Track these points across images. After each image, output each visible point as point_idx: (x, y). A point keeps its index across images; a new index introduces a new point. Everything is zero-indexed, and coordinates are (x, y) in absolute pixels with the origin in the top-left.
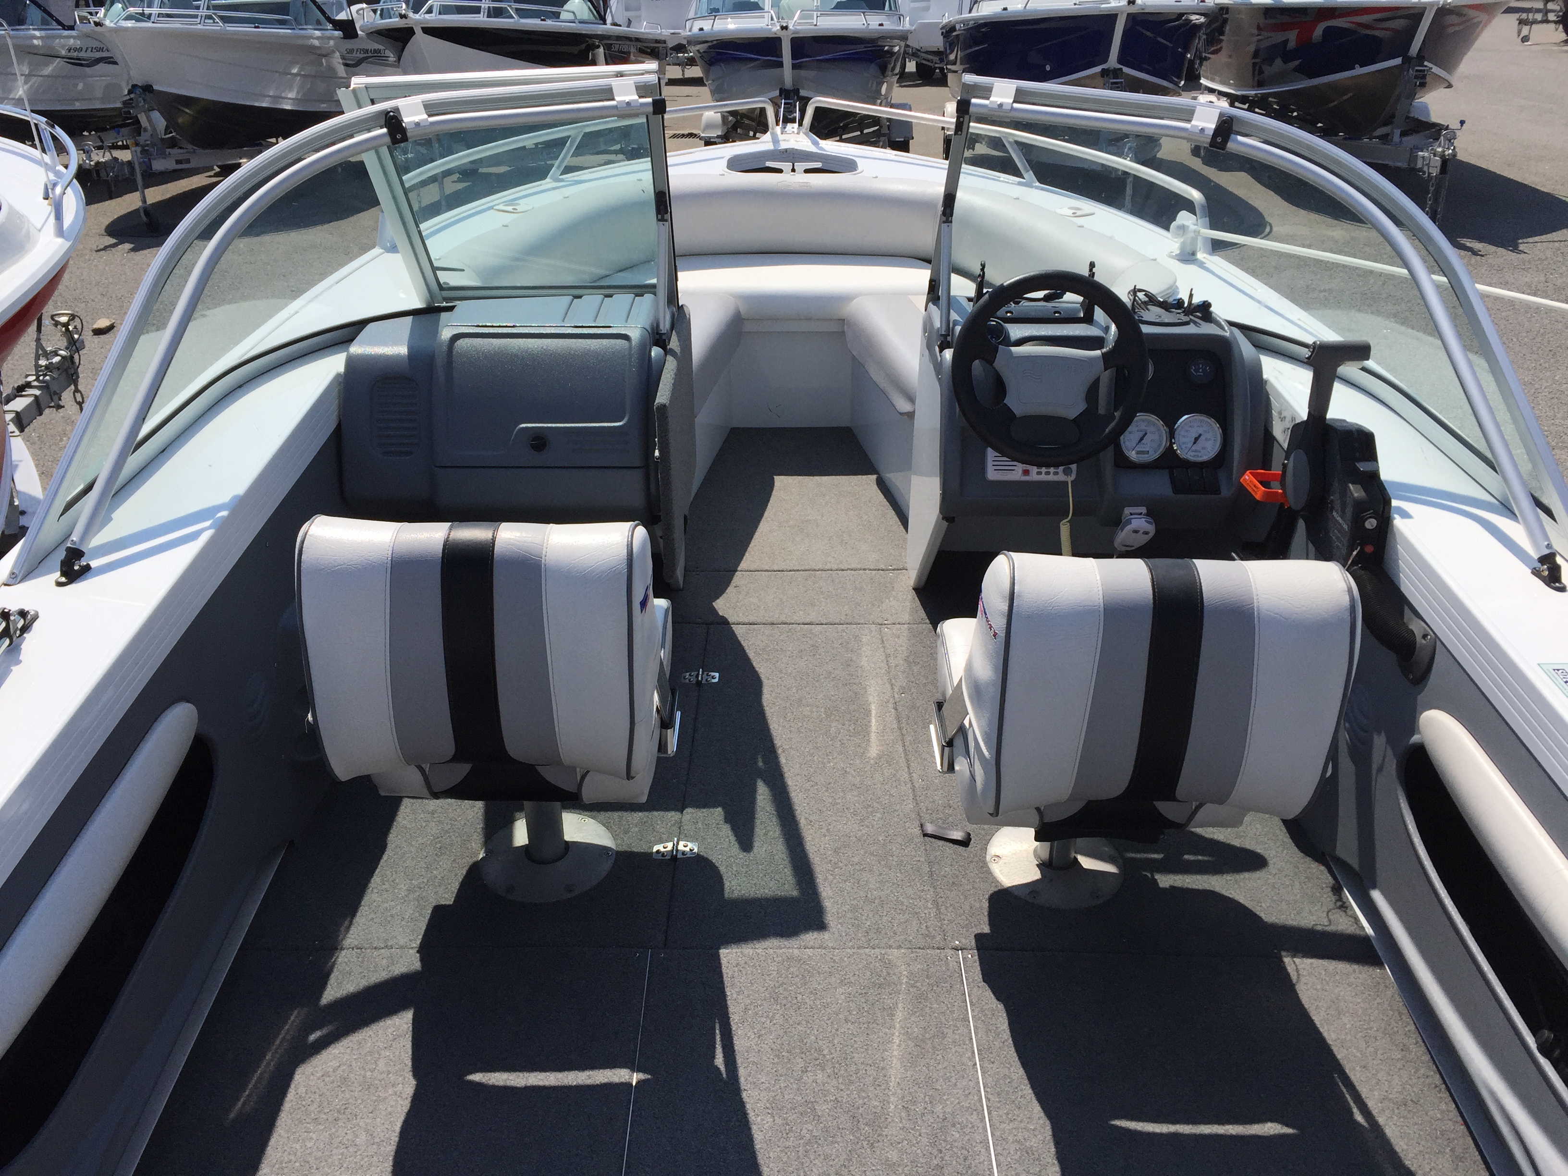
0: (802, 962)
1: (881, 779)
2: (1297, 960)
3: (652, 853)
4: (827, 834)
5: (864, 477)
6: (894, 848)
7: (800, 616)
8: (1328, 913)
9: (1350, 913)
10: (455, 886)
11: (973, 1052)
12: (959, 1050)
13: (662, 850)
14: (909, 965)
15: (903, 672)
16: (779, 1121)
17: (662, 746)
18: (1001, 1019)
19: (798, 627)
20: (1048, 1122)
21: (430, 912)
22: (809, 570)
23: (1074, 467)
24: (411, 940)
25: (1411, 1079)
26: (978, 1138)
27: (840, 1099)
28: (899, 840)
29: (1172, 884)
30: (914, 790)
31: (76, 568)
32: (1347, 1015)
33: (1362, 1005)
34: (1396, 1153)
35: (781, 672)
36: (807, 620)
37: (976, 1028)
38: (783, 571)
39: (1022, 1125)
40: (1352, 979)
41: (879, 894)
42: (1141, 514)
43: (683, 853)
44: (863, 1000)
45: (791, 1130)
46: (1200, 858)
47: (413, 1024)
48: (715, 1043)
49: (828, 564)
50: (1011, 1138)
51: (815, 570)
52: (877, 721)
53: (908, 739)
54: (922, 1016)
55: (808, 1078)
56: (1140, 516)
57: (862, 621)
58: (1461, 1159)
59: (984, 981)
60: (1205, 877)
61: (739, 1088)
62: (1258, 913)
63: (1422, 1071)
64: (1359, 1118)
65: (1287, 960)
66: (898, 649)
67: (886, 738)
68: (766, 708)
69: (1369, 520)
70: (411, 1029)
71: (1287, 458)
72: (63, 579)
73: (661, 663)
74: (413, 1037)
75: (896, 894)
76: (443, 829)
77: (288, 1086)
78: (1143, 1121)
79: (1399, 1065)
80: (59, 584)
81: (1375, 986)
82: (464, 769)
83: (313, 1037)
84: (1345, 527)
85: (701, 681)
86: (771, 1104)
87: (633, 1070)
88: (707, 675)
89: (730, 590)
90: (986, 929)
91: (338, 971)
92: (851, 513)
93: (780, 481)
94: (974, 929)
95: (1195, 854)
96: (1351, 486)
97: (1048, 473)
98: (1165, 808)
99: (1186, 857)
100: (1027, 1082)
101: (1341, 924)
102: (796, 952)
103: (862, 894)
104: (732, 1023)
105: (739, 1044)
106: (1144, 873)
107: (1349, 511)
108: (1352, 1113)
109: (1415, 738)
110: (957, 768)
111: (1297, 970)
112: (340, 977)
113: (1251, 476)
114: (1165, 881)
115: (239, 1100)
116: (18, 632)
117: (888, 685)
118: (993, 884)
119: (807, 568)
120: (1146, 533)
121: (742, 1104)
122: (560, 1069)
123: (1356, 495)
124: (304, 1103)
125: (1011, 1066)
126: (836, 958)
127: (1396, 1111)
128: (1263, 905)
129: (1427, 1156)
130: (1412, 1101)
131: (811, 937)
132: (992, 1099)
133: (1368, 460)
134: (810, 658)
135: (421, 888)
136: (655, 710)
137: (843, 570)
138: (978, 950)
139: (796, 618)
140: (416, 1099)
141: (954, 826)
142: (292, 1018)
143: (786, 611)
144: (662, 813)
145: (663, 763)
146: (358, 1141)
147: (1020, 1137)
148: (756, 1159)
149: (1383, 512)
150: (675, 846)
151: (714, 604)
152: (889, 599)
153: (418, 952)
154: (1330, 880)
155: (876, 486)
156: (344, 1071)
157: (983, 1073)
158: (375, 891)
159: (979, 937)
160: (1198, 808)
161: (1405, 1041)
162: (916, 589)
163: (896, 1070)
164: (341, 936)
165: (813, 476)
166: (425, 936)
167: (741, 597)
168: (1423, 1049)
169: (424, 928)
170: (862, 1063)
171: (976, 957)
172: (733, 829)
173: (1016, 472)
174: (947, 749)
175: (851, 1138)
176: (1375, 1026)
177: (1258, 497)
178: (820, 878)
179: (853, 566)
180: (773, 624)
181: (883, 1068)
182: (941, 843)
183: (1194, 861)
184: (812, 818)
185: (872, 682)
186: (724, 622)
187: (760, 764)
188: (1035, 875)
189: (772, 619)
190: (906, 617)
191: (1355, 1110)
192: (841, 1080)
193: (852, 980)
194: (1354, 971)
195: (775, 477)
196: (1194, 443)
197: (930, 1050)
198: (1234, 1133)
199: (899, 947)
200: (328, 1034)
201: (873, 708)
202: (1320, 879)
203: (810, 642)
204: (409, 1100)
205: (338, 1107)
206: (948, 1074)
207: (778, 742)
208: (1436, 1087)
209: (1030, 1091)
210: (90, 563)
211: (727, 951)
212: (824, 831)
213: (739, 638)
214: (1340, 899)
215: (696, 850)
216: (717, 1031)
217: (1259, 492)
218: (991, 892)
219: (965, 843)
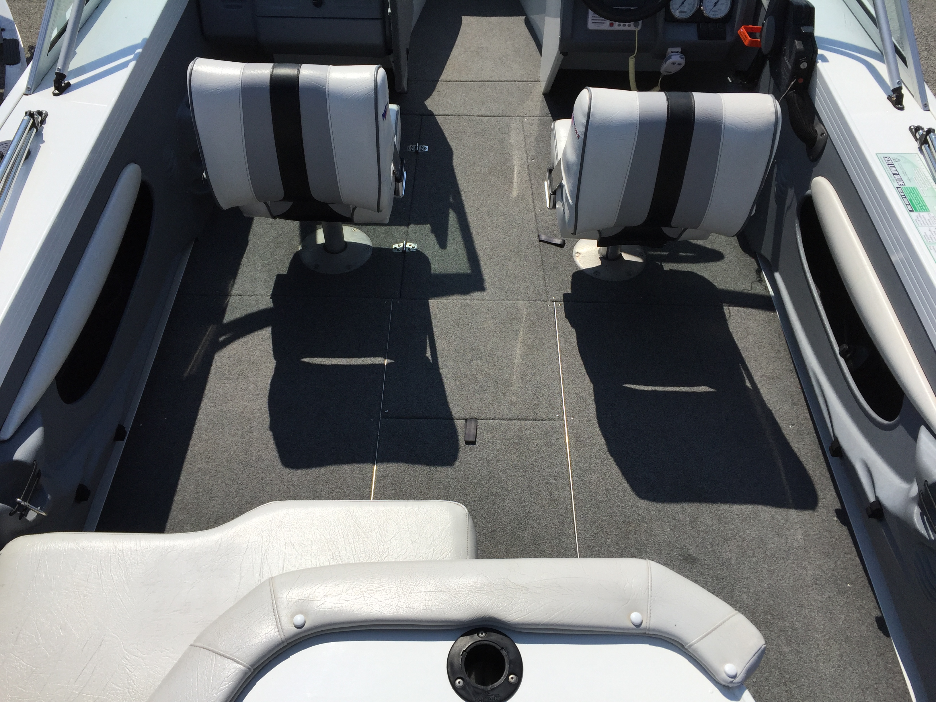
0: (471, 307)
1: (518, 209)
2: (731, 308)
3: (392, 249)
4: (487, 240)
5: (517, 17)
6: (523, 248)
7: (476, 112)
8: (752, 283)
9: (763, 284)
10: (287, 264)
11: (558, 352)
12: (551, 351)
13: (398, 247)
14: (528, 309)
15: (534, 147)
16: (458, 383)
17: (396, 192)
18: (573, 336)
19: (474, 118)
20: (592, 385)
21: (275, 278)
22: (482, 81)
23: (640, 22)
24: (267, 292)
25: (778, 366)
26: (556, 392)
27: (489, 373)
28: (526, 244)
29: (671, 268)
30: (536, 216)
31: (63, 85)
32: (752, 335)
33: (760, 330)
34: (763, 401)
35: (464, 146)
36: (480, 114)
37: (560, 341)
38: (466, 81)
39: (579, 386)
40: (758, 318)
41: (514, 272)
42: (677, 52)
43: (409, 249)
44: (503, 326)
45: (464, 387)
46: (688, 254)
47: (272, 334)
48: (426, 346)
49: (493, 78)
50: (573, 392)
51: (485, 81)
52: (517, 176)
53: (535, 186)
54: (533, 334)
55: (474, 363)
56: (677, 54)
57: (512, 115)
58: (796, 404)
59: (566, 317)
60: (689, 265)
61: (439, 367)
62: (714, 284)
63: (785, 363)
64: (748, 384)
65: (725, 308)
66: (532, 132)
67: (522, 186)
68: (455, 168)
69: (803, 63)
70: (271, 336)
71: (765, 20)
72: (57, 92)
73: (395, 145)
74: (272, 340)
75: (523, 273)
76: (278, 233)
77: (212, 362)
78: (639, 385)
79: (774, 360)
80: (55, 95)
81: (769, 321)
82: (289, 204)
83: (221, 339)
84: (790, 67)
85: (418, 151)
86: (454, 375)
87: (385, 358)
88: (421, 147)
89: (435, 93)
90: (569, 291)
91: (230, 306)
92: (508, 42)
93: (466, 20)
94: (563, 291)
95: (686, 252)
96: (796, 41)
97: (624, 25)
98: (666, 230)
99: (681, 254)
100: (583, 366)
101: (758, 290)
102: (469, 302)
103: (505, 272)
104: (435, 337)
105: (439, 346)
106: (657, 262)
107: (793, 58)
108: (745, 382)
109: (808, 192)
110: (557, 206)
111: (730, 313)
112: (232, 309)
113: (744, 30)
114: (667, 266)
115: (188, 368)
116: (40, 124)
117: (525, 155)
118: (575, 268)
119: (480, 79)
120: (679, 64)
121: (440, 375)
122: (348, 357)
123: (798, 47)
124: (221, 370)
125: (576, 359)
126: (490, 306)
127: (768, 382)
128: (718, 279)
129: (779, 403)
130: (777, 377)
131: (477, 295)
132: (565, 374)
133: (809, 25)
134: (480, 137)
135: (269, 265)
136: (392, 171)
137: (502, 81)
138: (564, 302)
139: (473, 112)
140: (277, 369)
141: (556, 236)
142: (209, 330)
143: (468, 107)
144: (397, 227)
145: (397, 201)
146: (250, 388)
147: (577, 391)
148: (447, 399)
149: (812, 59)
150: (405, 245)
151: (425, 102)
152: (528, 100)
153: (271, 298)
154: (756, 266)
155: (524, 24)
156: (239, 355)
157: (562, 362)
158: (245, 266)
159: (565, 296)
160: (685, 230)
161: (779, 349)
162: (543, 94)
163: (517, 359)
164: (230, 289)
165: (486, 16)
166: (274, 290)
167: (441, 98)
168: (788, 352)
169: (273, 286)
170: (501, 357)
171: (563, 306)
172: (436, 237)
173: (605, 25)
174: (552, 196)
175: (494, 391)
176: (765, 341)
177: (746, 43)
178: (482, 264)
179: (509, 79)
180: (459, 116)
181: (511, 359)
182: (548, 245)
183: (684, 256)
184: (479, 231)
185: (516, 152)
186: (431, 114)
187: (451, 200)
188: (598, 263)
189: (459, 113)
190: (537, 112)
191: (747, 381)
192: (490, 365)
193: (498, 316)
194: (760, 313)
195: (463, 17)
196: (714, 6)
197: (536, 351)
198: (684, 391)
199: (523, 300)
200: (229, 338)
201: (516, 168)
202: (750, 265)
203: (481, 127)
204: (274, 369)
205: (238, 372)
206: (544, 362)
207: (461, 187)
208: (791, 370)
209: (585, 370)
210: (69, 81)
211: (433, 301)
212: (486, 238)
213: (440, 125)
214: (760, 276)
215: (416, 248)
216: (428, 341)
217: (747, 40)
218: (573, 272)
219: (562, 246)
